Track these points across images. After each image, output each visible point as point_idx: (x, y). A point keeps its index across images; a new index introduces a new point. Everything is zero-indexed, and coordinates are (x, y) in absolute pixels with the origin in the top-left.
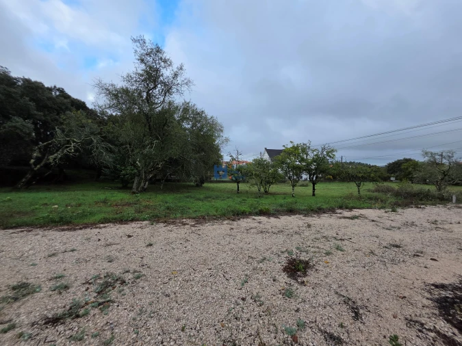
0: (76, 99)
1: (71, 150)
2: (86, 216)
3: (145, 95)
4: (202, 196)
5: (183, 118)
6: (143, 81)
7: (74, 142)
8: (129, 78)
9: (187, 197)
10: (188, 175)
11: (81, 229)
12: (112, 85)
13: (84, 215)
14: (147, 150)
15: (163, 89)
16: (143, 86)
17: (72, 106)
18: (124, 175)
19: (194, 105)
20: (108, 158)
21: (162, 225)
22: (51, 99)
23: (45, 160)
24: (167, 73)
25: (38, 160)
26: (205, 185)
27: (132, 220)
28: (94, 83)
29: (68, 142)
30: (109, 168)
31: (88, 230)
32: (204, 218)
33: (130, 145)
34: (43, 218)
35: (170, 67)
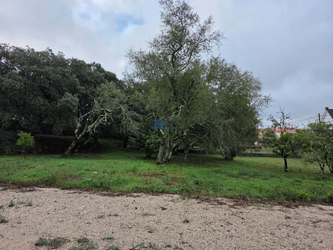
0: (109, 72)
1: (104, 119)
2: (121, 183)
3: (170, 58)
4: (235, 172)
5: (210, 78)
6: (168, 43)
7: (107, 111)
8: (155, 43)
9: (217, 172)
10: (216, 145)
11: (118, 195)
12: (141, 52)
13: (119, 183)
14: (173, 116)
15: (189, 49)
16: (168, 48)
17: (105, 78)
18: (149, 145)
19: (223, 61)
20: (134, 127)
21: (194, 201)
22: (90, 74)
23: (85, 130)
24: (193, 30)
25: (81, 130)
26: (237, 158)
27: (163, 192)
28: (126, 54)
29: (103, 113)
30: (135, 137)
31: (124, 198)
32: (244, 198)
33: (155, 112)
34: (89, 182)
35: (197, 23)
